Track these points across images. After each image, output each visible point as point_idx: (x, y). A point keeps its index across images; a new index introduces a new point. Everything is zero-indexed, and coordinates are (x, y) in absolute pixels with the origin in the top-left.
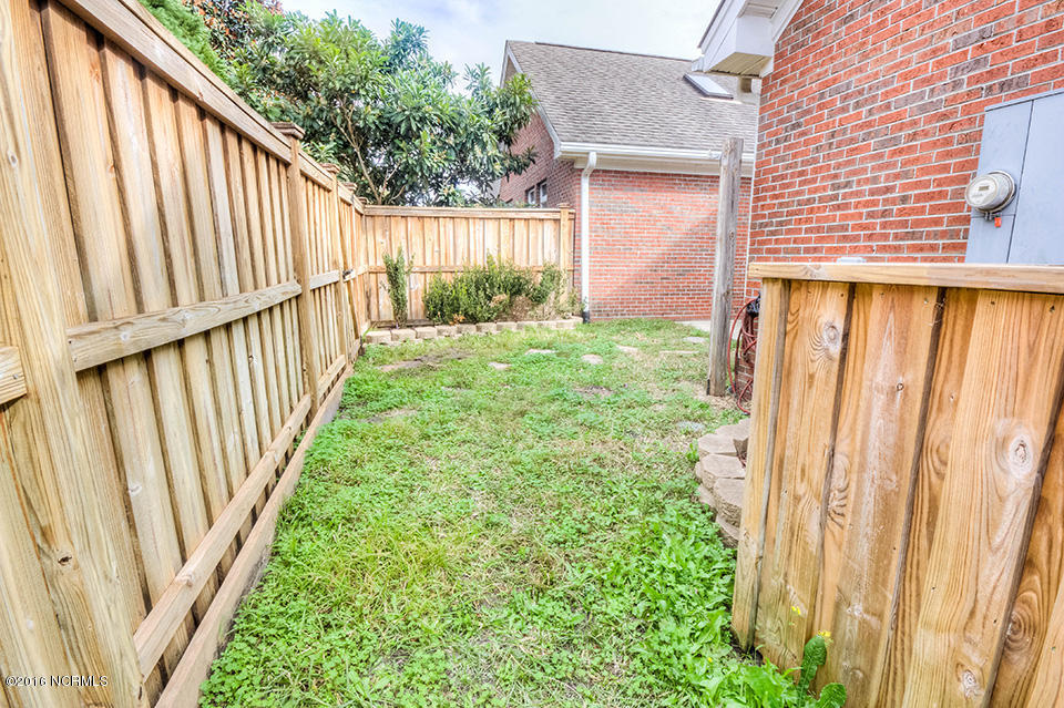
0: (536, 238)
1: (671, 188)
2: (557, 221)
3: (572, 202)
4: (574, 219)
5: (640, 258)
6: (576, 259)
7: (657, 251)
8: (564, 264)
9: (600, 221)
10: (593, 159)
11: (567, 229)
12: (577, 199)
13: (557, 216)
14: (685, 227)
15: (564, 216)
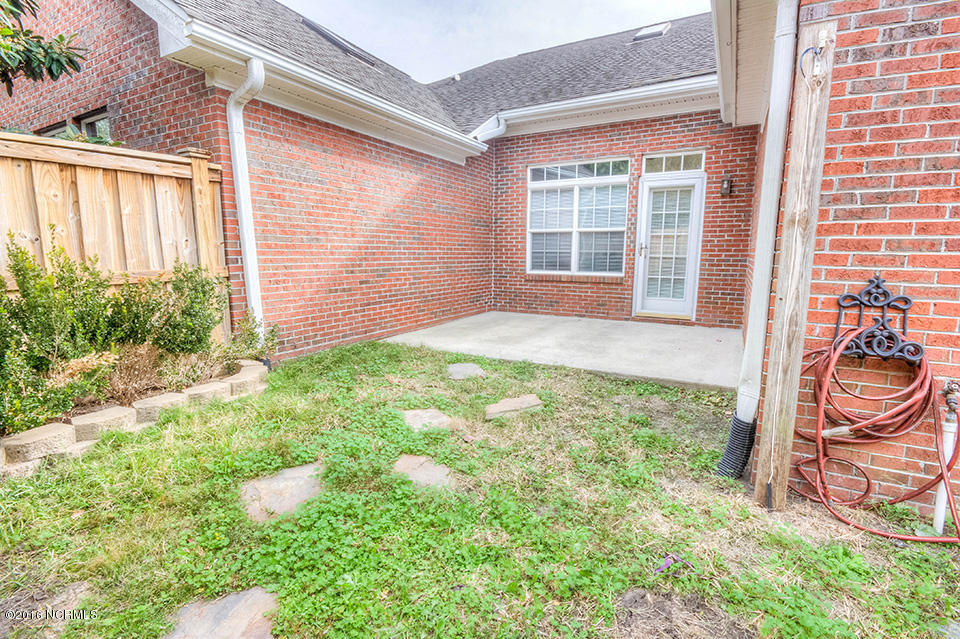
0: (140, 213)
1: (362, 153)
2: (185, 182)
3: (215, 150)
4: (223, 182)
5: (332, 253)
6: (232, 256)
7: (353, 243)
8: (212, 266)
9: (269, 192)
10: (258, 72)
11: (207, 201)
12: (222, 146)
13: (185, 172)
14: (381, 211)
15: (200, 173)
